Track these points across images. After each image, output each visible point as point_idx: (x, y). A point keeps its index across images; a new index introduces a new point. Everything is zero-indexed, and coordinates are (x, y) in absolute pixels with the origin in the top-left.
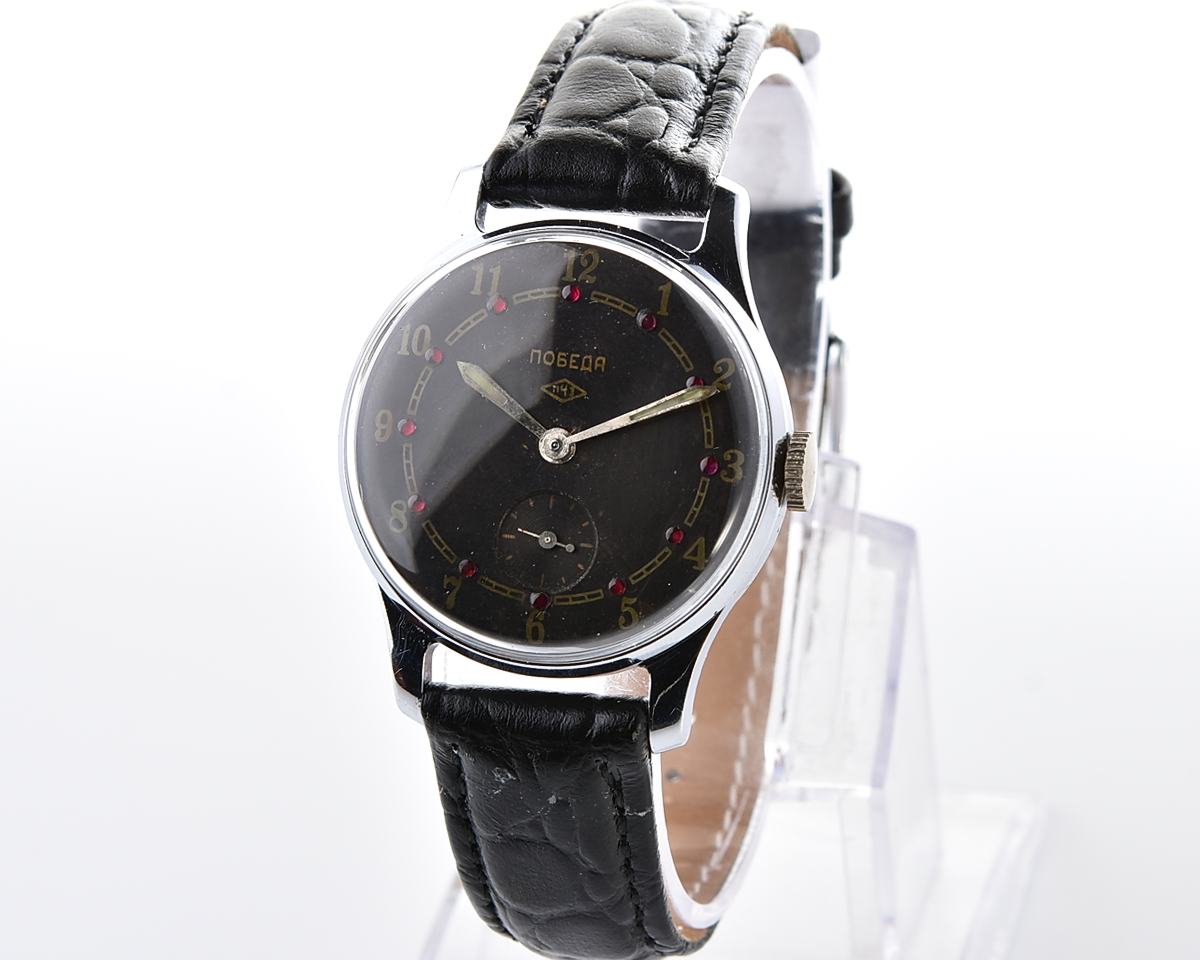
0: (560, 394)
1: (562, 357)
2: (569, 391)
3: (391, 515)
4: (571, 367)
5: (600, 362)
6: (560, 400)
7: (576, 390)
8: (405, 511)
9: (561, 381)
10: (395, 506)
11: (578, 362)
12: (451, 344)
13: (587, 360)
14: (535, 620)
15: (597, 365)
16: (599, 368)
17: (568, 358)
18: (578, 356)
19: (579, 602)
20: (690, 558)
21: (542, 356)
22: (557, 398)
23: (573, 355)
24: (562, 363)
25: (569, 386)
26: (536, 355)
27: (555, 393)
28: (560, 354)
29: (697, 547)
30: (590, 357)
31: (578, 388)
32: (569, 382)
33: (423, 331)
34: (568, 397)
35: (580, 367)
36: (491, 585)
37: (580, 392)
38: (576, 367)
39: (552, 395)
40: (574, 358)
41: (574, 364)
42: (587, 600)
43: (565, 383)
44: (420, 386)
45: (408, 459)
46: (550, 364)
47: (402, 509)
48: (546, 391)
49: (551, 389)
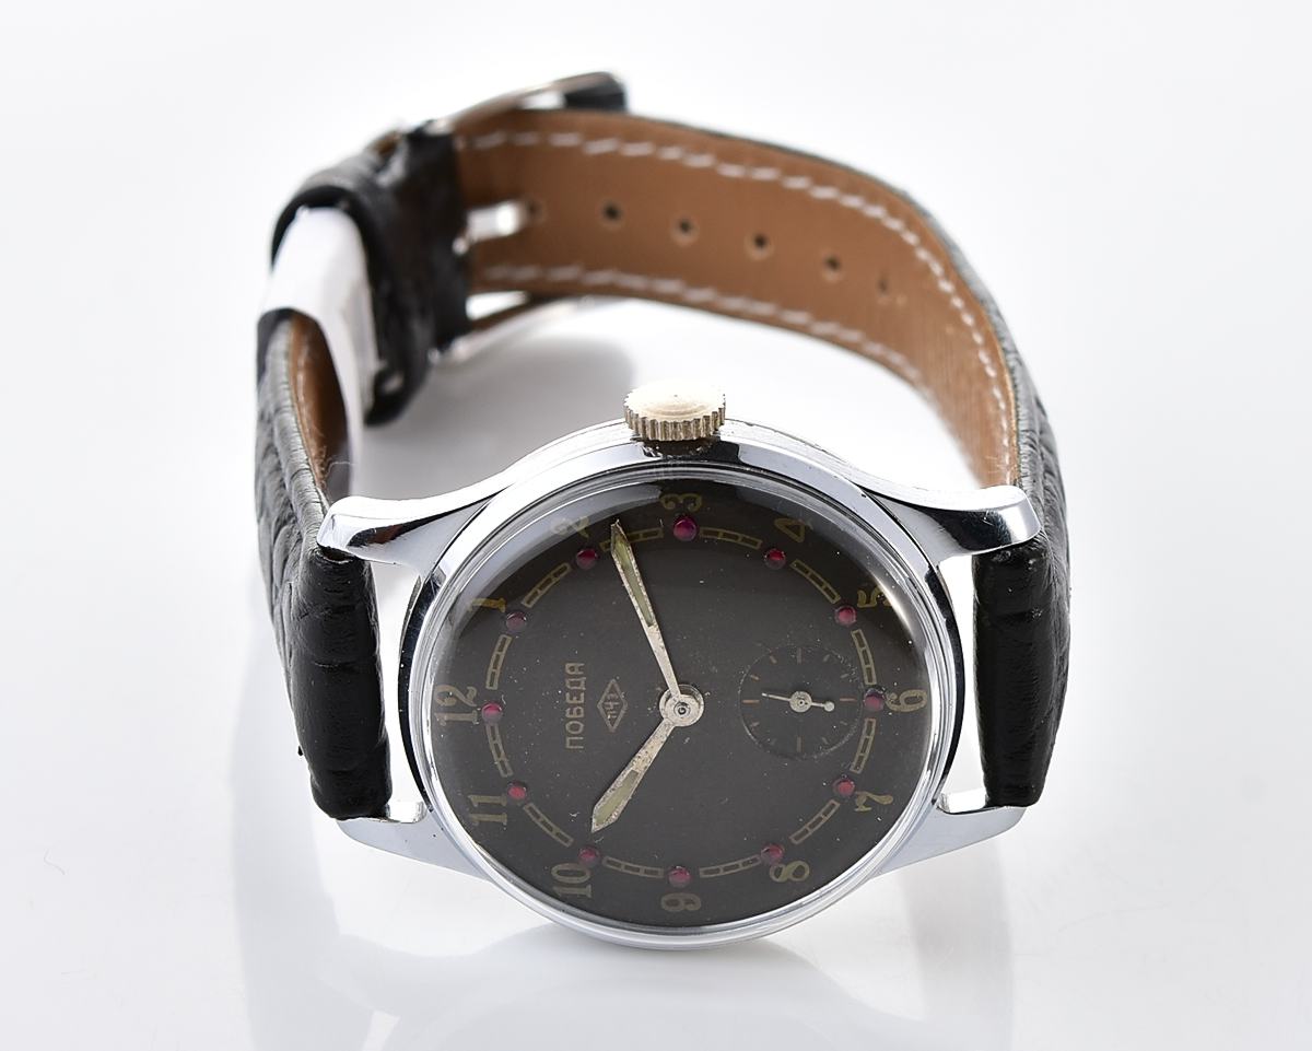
0: (618, 708)
1: (571, 713)
2: (612, 700)
3: (789, 880)
4: (582, 701)
5: (572, 669)
6: (625, 707)
7: (611, 692)
8: (781, 866)
9: (602, 711)
10: (777, 877)
11: (576, 694)
12: (572, 840)
13: (572, 684)
14: (897, 702)
15: (576, 672)
16: (580, 669)
17: (572, 706)
18: (568, 694)
19: (870, 656)
20: (802, 534)
21: (574, 736)
22: (623, 712)
23: (568, 700)
24: (578, 711)
25: (606, 700)
26: (573, 743)
27: (617, 715)
28: (568, 715)
29: (787, 527)
30: (567, 682)
31: (607, 690)
32: (601, 701)
33: (559, 872)
34: (619, 700)
35: (582, 691)
36: (861, 757)
37: (613, 686)
38: (582, 695)
39: (619, 719)
40: (571, 699)
41: (579, 699)
42: (867, 648)
43: (604, 706)
44: (627, 867)
45: (718, 870)
46: (582, 726)
47: (781, 869)
48: (616, 725)
49: (613, 721)
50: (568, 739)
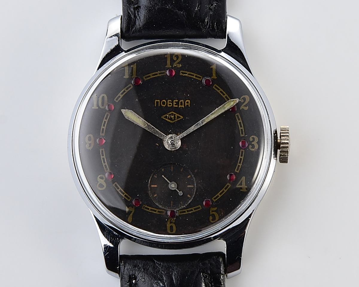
0: (171, 119)
1: (170, 102)
2: (175, 117)
3: (98, 182)
4: (174, 106)
5: (188, 102)
6: (171, 122)
8: (104, 179)
9: (170, 113)
10: (100, 178)
11: (177, 103)
12: (117, 101)
14: (171, 223)
15: (186, 104)
16: (187, 105)
17: (172, 102)
18: (177, 101)
19: (190, 212)
20: (239, 187)
21: (160, 103)
22: (169, 121)
23: (174, 101)
24: (170, 105)
25: (174, 115)
26: (157, 102)
27: (169, 119)
28: (168, 101)
29: (242, 181)
30: (182, 101)
31: (179, 115)
32: (174, 113)
33: (103, 97)
34: (174, 120)
35: (178, 106)
36: (148, 209)
37: (180, 117)
38: (177, 106)
39: (167, 120)
40: (175, 102)
41: (175, 105)
42: (194, 211)
43: (172, 114)
44: (105, 122)
45: (103, 155)
46: (164, 106)
47: (103, 179)
48: (164, 118)
49: (166, 117)
50: (159, 101)
